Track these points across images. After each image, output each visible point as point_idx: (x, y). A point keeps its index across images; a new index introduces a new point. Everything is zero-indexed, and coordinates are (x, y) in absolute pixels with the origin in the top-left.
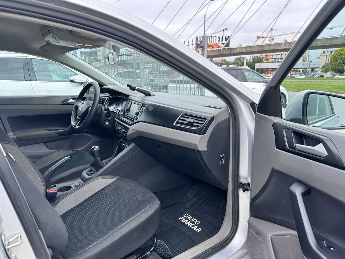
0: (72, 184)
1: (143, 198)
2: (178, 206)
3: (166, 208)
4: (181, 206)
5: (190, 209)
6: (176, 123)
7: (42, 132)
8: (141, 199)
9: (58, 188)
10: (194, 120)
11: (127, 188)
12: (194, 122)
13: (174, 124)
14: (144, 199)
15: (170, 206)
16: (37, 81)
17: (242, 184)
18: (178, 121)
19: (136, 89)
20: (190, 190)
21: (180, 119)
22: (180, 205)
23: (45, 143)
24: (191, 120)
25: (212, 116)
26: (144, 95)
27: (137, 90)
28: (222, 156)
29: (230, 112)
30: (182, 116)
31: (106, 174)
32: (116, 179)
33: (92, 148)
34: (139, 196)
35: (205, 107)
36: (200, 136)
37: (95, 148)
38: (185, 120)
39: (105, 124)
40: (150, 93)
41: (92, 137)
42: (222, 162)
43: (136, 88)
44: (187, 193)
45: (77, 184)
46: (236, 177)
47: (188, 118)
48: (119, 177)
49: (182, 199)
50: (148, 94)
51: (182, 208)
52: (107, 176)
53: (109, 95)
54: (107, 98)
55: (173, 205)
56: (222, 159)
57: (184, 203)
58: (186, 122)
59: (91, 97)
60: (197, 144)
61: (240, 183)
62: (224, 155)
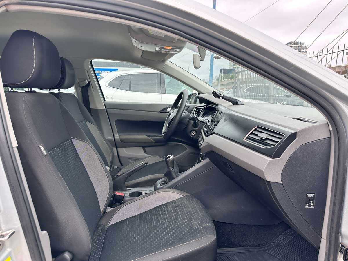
0: (143, 191)
1: (197, 227)
2: (263, 249)
3: (245, 246)
4: (266, 250)
5: (277, 258)
6: (247, 138)
7: (141, 136)
8: (195, 228)
9: (131, 192)
10: (268, 135)
11: (189, 209)
12: (267, 139)
13: (244, 139)
14: (198, 229)
15: (252, 246)
16: (166, 93)
17: (345, 248)
18: (250, 136)
19: (221, 97)
20: (284, 233)
21: (252, 133)
22: (266, 248)
23: (144, 147)
24: (264, 136)
25: (293, 131)
26: (231, 104)
27: (223, 98)
28: (310, 195)
29: (331, 129)
30: (256, 130)
31: (175, 187)
32: (184, 196)
33: (168, 156)
34: (196, 223)
35: (295, 120)
36: (269, 159)
37: (169, 157)
38: (257, 135)
39: (191, 135)
40: (238, 101)
41: (187, 148)
42: (310, 205)
43: (222, 95)
44: (279, 235)
45: (148, 192)
46: (333, 234)
47: (262, 132)
48: (188, 194)
49: (271, 242)
50: (235, 103)
51: (266, 253)
52: (175, 191)
53: (205, 105)
54: (202, 108)
55: (256, 246)
56: (310, 200)
57: (271, 248)
58: (259, 138)
59: (189, 107)
60: (264, 170)
61: (342, 246)
62: (314, 194)
